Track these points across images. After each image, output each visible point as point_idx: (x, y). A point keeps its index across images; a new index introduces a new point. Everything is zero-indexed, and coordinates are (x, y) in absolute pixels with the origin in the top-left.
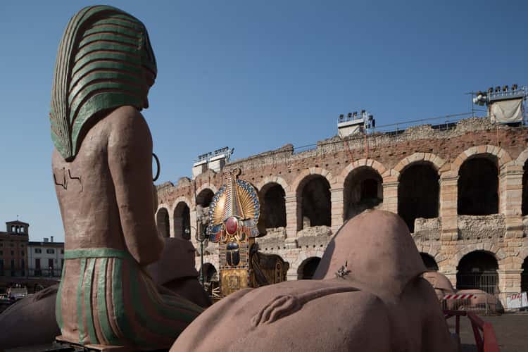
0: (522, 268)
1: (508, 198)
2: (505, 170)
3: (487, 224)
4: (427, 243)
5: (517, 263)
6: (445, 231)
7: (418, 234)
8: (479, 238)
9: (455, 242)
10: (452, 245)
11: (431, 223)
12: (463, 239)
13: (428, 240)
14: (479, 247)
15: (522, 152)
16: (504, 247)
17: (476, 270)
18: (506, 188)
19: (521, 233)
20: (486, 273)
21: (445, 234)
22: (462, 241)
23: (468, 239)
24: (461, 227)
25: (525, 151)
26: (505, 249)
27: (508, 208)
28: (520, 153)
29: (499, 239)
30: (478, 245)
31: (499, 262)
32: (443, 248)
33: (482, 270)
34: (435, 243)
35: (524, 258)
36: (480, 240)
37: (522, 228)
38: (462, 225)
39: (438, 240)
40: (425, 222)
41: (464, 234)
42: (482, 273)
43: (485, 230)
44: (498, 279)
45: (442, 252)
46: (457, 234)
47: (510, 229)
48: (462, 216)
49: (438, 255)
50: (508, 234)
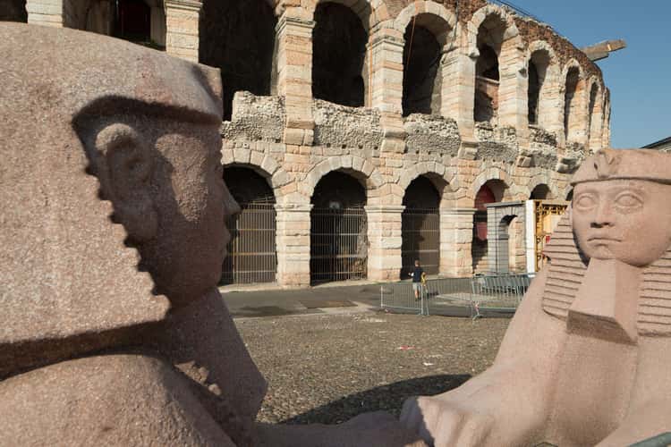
0: (403, 205)
1: (385, 81)
2: (381, 33)
3: (357, 122)
4: (258, 145)
5: (397, 195)
6: (293, 125)
7: (241, 123)
8: (344, 147)
9: (308, 149)
10: (303, 154)
11: (265, 105)
12: (319, 145)
13: (261, 139)
14: (345, 162)
15: (404, 10)
16: (380, 166)
17: (335, 205)
18: (382, 64)
19: (402, 144)
20: (351, 211)
21: (292, 131)
22: (318, 149)
23: (329, 145)
24: (318, 122)
25: (406, 9)
26: (382, 170)
27: (385, 101)
28: (400, 10)
29: (373, 153)
30: (344, 158)
31: (369, 193)
32: (288, 157)
33: (344, 205)
34: (273, 146)
35: (406, 188)
36: (346, 150)
37: (404, 136)
38: (319, 118)
39: (278, 141)
40: (254, 100)
41: (323, 136)
42: (343, 212)
43: (355, 133)
44: (366, 222)
45: (286, 166)
46: (312, 133)
47: (389, 136)
48: (319, 101)
49: (279, 171)
50: (386, 145)
